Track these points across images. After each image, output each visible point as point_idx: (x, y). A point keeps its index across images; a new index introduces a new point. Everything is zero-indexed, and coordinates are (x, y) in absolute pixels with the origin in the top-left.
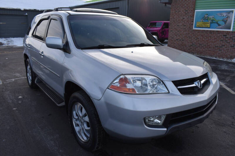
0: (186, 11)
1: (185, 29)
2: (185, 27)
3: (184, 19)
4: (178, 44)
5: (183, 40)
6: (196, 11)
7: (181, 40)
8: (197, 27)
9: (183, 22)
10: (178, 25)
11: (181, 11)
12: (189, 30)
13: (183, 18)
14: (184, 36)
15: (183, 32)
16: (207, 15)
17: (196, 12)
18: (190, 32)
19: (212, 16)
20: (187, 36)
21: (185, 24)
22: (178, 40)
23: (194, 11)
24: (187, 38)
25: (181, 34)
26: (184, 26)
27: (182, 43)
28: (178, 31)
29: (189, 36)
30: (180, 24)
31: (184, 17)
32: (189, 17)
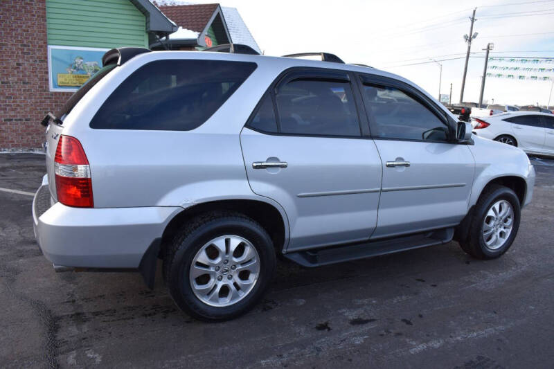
0: (25, 46)
1: (28, 90)
2: (27, 87)
3: (21, 67)
4: (13, 131)
5: (26, 120)
6: (50, 47)
7: (20, 120)
8: (61, 87)
9: (18, 73)
10: (5, 80)
11: (6, 45)
12: (41, 95)
13: (18, 64)
14: (28, 109)
15: (25, 98)
16: (81, 58)
17: (52, 49)
18: (45, 98)
19: (93, 63)
20: (38, 108)
21: (27, 80)
22: (10, 120)
23: (46, 47)
24: (40, 113)
25: (18, 105)
26: (24, 83)
27: (28, 127)
28: (7, 98)
29: (44, 109)
30: (10, 79)
31: (21, 61)
32: (35, 61)
